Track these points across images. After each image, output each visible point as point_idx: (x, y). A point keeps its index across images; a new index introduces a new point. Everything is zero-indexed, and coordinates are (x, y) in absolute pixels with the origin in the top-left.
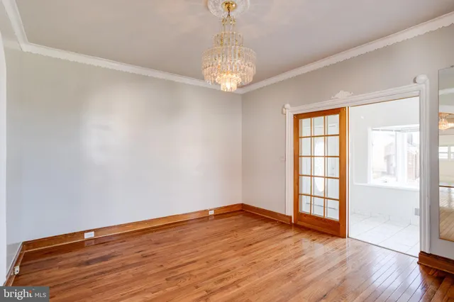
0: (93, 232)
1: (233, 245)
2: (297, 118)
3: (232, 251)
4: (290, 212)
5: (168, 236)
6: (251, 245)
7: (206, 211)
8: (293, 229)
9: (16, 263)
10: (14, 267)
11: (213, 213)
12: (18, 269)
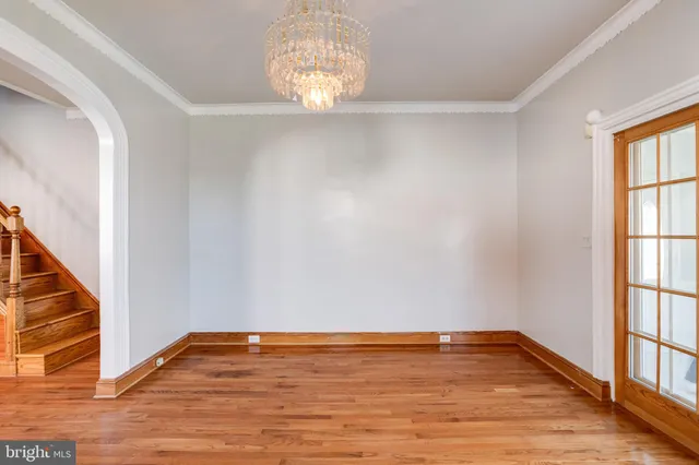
0: (258, 337)
1: (419, 409)
2: (624, 139)
3: (409, 420)
4: (602, 368)
5: (340, 364)
6: (456, 420)
7: (435, 335)
8: (614, 417)
9: (163, 354)
10: (156, 357)
11: (449, 340)
12: (161, 362)
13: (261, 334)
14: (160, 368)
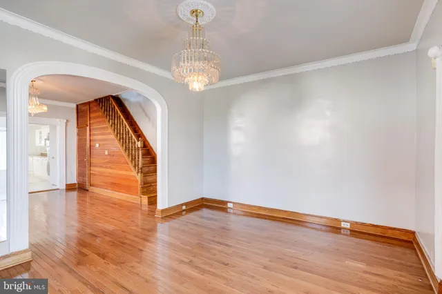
0: (232, 204)
6: (296, 268)
9: (186, 204)
10: (182, 205)
11: (349, 227)
12: (184, 207)
13: (234, 203)
14: (184, 210)
